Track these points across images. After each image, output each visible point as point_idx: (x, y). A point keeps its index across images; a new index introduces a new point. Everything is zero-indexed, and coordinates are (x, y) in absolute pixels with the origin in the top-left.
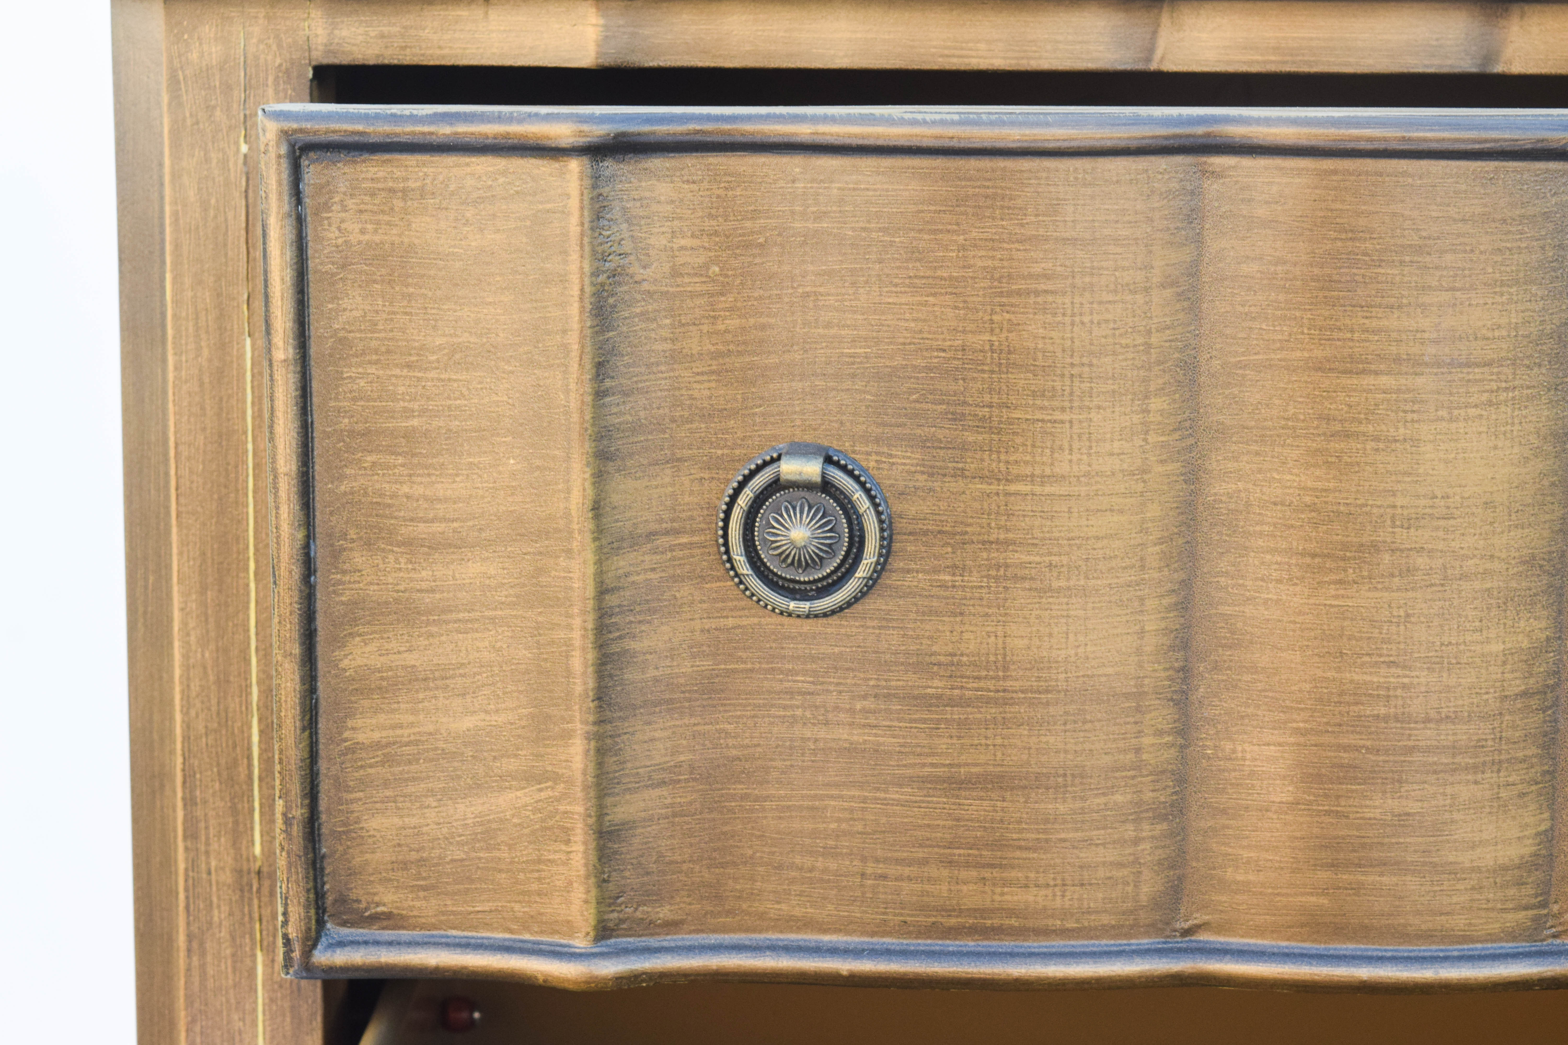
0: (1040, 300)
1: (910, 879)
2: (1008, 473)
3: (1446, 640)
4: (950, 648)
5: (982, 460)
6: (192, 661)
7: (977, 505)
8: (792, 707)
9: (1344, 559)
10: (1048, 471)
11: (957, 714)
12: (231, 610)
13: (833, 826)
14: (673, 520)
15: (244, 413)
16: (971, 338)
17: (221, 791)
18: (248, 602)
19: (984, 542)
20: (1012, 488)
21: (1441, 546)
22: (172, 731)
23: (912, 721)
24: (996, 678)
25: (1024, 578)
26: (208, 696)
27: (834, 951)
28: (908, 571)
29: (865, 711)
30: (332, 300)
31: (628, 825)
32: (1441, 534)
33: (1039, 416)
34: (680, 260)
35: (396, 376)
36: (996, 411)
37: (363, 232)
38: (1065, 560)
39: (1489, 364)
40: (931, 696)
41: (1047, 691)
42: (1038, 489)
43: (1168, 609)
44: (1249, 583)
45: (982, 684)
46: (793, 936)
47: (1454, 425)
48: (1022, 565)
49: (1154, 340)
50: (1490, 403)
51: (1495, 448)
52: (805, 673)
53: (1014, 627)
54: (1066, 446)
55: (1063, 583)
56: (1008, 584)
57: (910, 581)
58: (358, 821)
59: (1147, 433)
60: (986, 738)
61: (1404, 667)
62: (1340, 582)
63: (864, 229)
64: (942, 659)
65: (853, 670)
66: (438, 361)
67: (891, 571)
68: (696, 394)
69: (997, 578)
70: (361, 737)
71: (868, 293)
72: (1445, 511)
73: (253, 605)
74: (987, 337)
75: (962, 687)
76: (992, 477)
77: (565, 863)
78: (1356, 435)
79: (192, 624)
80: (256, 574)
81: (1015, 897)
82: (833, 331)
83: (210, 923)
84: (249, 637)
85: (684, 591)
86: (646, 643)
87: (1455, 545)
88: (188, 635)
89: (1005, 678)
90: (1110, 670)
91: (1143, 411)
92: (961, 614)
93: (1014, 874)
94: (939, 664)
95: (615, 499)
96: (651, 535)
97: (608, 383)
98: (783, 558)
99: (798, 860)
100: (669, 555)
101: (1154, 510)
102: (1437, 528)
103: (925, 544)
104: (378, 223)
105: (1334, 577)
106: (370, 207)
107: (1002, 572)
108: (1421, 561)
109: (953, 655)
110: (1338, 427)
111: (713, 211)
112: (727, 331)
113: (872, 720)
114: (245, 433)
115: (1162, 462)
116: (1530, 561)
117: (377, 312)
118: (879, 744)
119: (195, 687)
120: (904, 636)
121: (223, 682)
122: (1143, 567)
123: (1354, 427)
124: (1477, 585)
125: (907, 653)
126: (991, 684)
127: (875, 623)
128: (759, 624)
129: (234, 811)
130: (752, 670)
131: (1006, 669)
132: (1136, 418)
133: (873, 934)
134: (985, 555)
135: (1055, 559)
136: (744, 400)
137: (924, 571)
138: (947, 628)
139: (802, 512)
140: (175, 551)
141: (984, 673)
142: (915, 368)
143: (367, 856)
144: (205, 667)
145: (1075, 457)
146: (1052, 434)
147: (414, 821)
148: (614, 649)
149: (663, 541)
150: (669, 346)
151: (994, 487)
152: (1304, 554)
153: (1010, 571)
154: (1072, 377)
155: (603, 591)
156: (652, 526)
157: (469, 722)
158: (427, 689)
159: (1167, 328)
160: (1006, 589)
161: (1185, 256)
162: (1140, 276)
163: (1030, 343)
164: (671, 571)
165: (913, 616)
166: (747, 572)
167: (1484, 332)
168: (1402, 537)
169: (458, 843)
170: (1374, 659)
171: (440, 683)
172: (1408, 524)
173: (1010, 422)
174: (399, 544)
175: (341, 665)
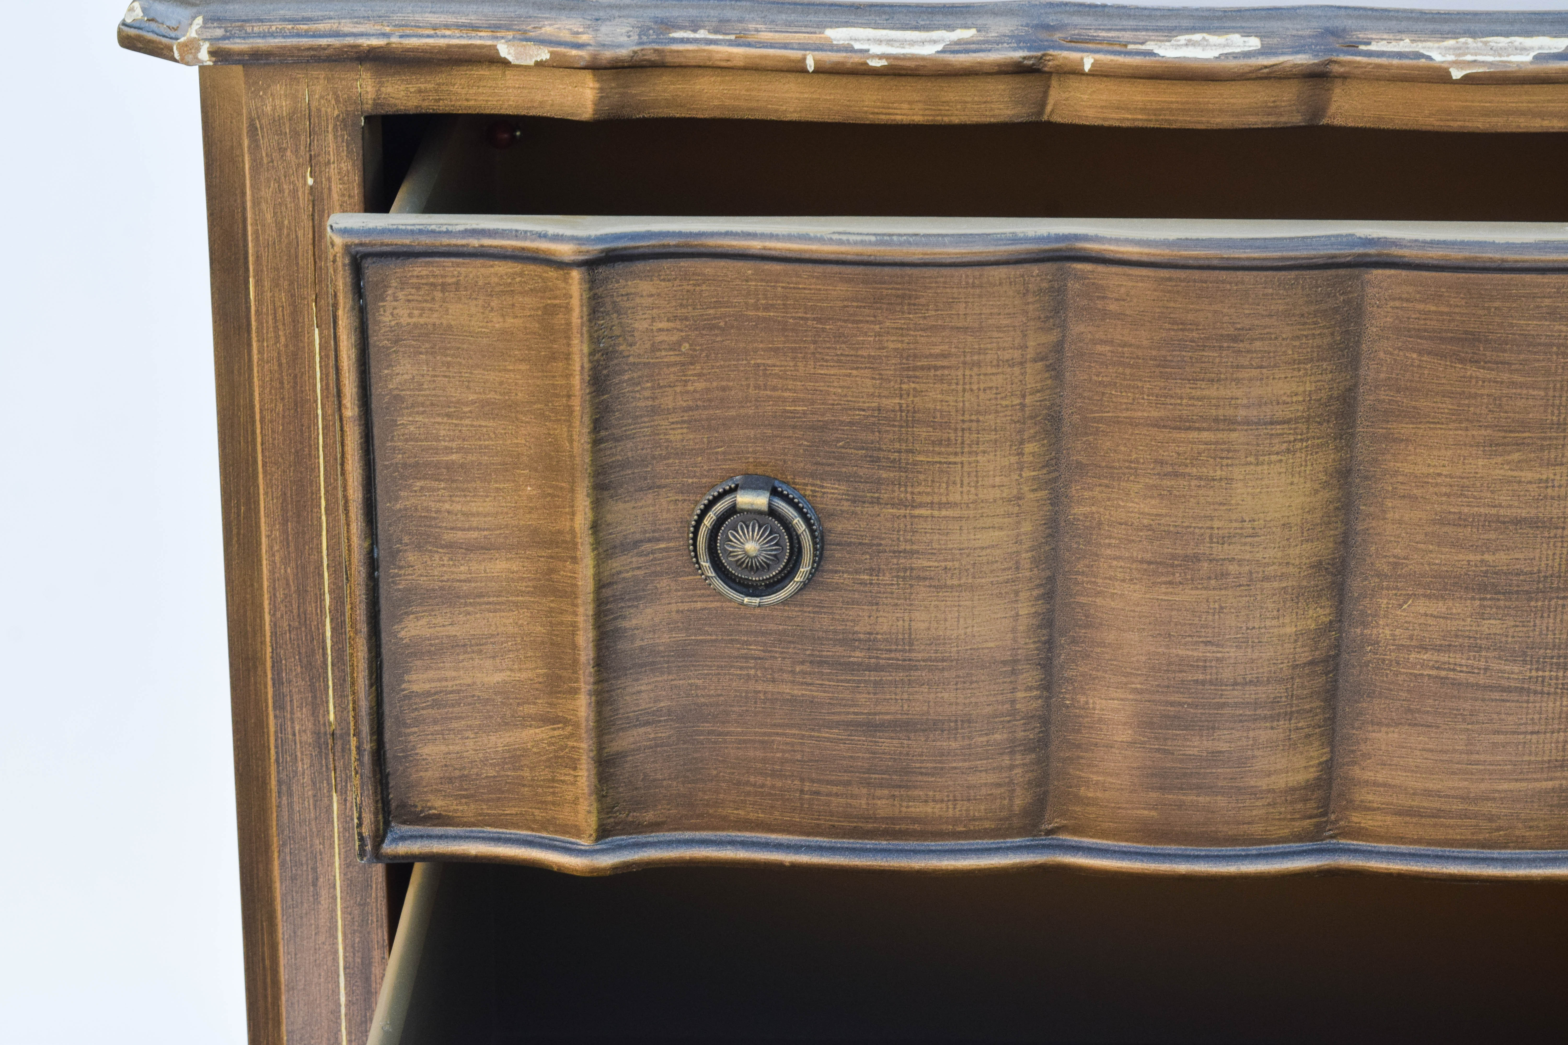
0: (939, 373)
1: (837, 795)
2: (913, 500)
3: (1250, 625)
4: (868, 630)
5: (894, 491)
6: (277, 575)
7: (889, 525)
8: (747, 668)
9: (1172, 566)
10: (944, 500)
11: (873, 676)
12: (307, 537)
13: (779, 755)
14: (654, 531)
16: (885, 401)
17: (302, 673)
18: (321, 531)
19: (894, 552)
20: (917, 512)
21: (1248, 557)
22: (262, 626)
23: (838, 681)
24: (904, 651)
25: (925, 579)
26: (290, 602)
27: (779, 847)
28: (836, 572)
29: (804, 673)
30: (387, 368)
31: (621, 755)
32: (1248, 548)
33: (937, 459)
34: (659, 339)
35: (439, 423)
36: (904, 456)
37: (410, 315)
38: (957, 564)
39: (1288, 422)
40: (854, 663)
41: (943, 660)
42: (936, 513)
43: (1037, 599)
44: (1100, 581)
45: (893, 655)
46: (748, 834)
47: (1259, 468)
48: (924, 569)
49: (1028, 400)
50: (1288, 451)
51: (1292, 484)
52: (756, 643)
53: (917, 614)
54: (959, 481)
55: (956, 582)
56: (913, 582)
57: (836, 579)
58: (414, 748)
59: (1021, 469)
60: (896, 694)
61: (1218, 646)
62: (1170, 583)
63: (802, 318)
64: (862, 636)
65: (793, 643)
66: (471, 412)
67: (823, 571)
68: (672, 438)
69: (904, 578)
70: (415, 688)
71: (805, 366)
72: (1251, 531)
73: (324, 533)
74: (897, 401)
75: (877, 658)
76: (902, 504)
78: (1183, 475)
79: (276, 548)
80: (326, 509)
81: (918, 809)
82: (779, 393)
83: (296, 772)
85: (664, 583)
86: (634, 622)
87: (1259, 556)
89: (910, 651)
90: (991, 645)
91: (1018, 454)
92: (877, 604)
93: (916, 792)
94: (860, 640)
95: (609, 518)
96: (637, 543)
97: (603, 433)
98: (739, 564)
99: (752, 779)
100: (651, 557)
101: (1026, 527)
102: (1245, 544)
103: (849, 552)
104: (423, 309)
105: (1164, 579)
106: (415, 297)
107: (908, 574)
108: (1233, 568)
109: (869, 633)
110: (1170, 469)
111: (685, 302)
112: (695, 391)
113: (809, 680)
115: (1033, 490)
116: (1318, 566)
117: (423, 376)
118: (814, 697)
119: (280, 595)
120: (833, 619)
121: (302, 592)
122: (1017, 568)
123: (1181, 470)
124: (1276, 584)
125: (835, 632)
126: (899, 655)
127: (810, 609)
128: (722, 607)
129: (313, 688)
130: (716, 641)
131: (911, 644)
132: (1014, 459)
133: (808, 834)
134: (895, 561)
135: (949, 564)
136: (709, 442)
137: (847, 572)
138: (866, 614)
139: (753, 531)
140: (261, 491)
141: (894, 647)
142: (842, 423)
143: (422, 774)
144: (287, 580)
145: (965, 489)
146: (947, 472)
147: (457, 748)
148: (610, 627)
149: (647, 546)
150: (650, 403)
151: (902, 512)
152: (1142, 562)
153: (915, 573)
154: (963, 430)
155: (600, 585)
156: (638, 536)
157: (498, 677)
158: (466, 652)
159: (1038, 391)
160: (911, 586)
161: (1053, 337)
162: (1017, 354)
163: (931, 406)
164: (653, 569)
165: (840, 605)
166: (711, 573)
167: (1284, 398)
168: (1218, 550)
169: (491, 764)
170: (1195, 639)
171: (476, 648)
172: (1223, 540)
173: (915, 464)
174: (442, 547)
175: (399, 636)
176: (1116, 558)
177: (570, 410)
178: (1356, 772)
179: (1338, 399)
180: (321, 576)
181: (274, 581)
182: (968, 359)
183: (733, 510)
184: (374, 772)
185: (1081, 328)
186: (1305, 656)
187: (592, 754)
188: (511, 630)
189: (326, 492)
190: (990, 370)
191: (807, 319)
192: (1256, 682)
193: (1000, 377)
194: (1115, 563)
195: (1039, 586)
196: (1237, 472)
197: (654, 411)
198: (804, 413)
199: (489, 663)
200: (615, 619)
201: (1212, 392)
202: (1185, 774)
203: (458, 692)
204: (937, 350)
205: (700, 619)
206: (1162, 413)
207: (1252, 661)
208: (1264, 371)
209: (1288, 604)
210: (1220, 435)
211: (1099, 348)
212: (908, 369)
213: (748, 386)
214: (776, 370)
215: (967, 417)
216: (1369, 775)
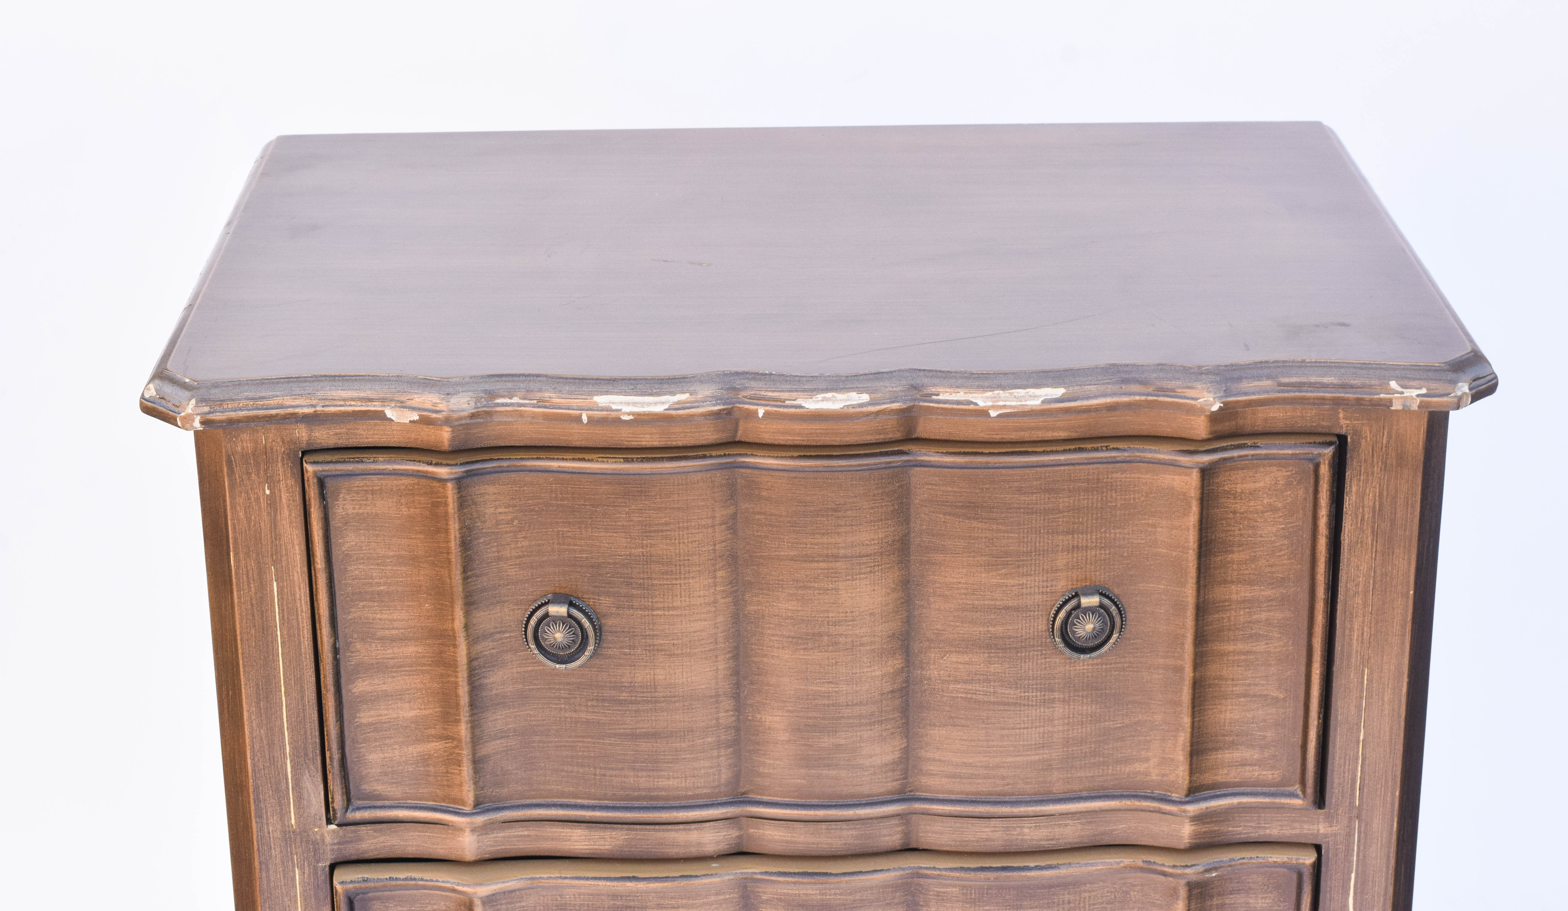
0: (664, 533)
2: (653, 606)
3: (854, 671)
4: (630, 680)
5: (641, 601)
6: (255, 735)
7: (639, 620)
8: (559, 704)
9: (806, 639)
10: (671, 605)
11: (634, 707)
12: (273, 710)
14: (501, 627)
15: (275, 617)
16: (633, 551)
18: (282, 706)
19: (643, 635)
20: (655, 612)
21: (850, 632)
23: (613, 710)
24: (651, 691)
25: (662, 650)
26: (263, 750)
28: (609, 648)
29: (593, 706)
30: (341, 538)
31: (487, 757)
32: (850, 627)
33: (665, 582)
34: (500, 518)
35: (372, 569)
36: (646, 581)
37: (354, 508)
38: (680, 641)
39: (869, 556)
40: (622, 700)
41: (675, 696)
42: (666, 613)
43: (729, 659)
44: (765, 648)
45: (645, 694)
47: (854, 582)
48: (661, 645)
49: (717, 547)
50: (871, 572)
51: (874, 590)
52: (565, 689)
53: (658, 670)
54: (679, 594)
55: (680, 652)
57: (610, 652)
59: (716, 586)
61: (836, 683)
62: (806, 649)
64: (626, 684)
65: (586, 688)
66: (391, 562)
67: (601, 651)
68: (510, 574)
69: (649, 650)
71: (586, 531)
72: (851, 617)
73: (284, 707)
74: (640, 550)
75: (636, 696)
76: (646, 608)
77: (460, 774)
82: (571, 547)
84: (283, 723)
85: (509, 656)
86: (492, 679)
87: (857, 632)
88: (252, 722)
89: (655, 691)
90: (703, 687)
91: (713, 577)
92: (634, 665)
93: (663, 773)
94: (625, 686)
95: (474, 621)
96: (492, 634)
97: (469, 573)
98: (553, 644)
100: (501, 641)
101: (720, 618)
102: (848, 625)
103: (616, 636)
105: (802, 647)
106: (356, 498)
107: (651, 648)
108: (842, 639)
109: (630, 682)
111: (514, 497)
112: (522, 547)
113: (596, 710)
114: (276, 627)
115: (723, 597)
116: (893, 636)
117: (362, 542)
118: (600, 720)
120: (609, 674)
121: (270, 745)
122: (716, 642)
124: (868, 648)
125: (611, 682)
126: (649, 694)
127: (596, 669)
128: (543, 669)
129: (280, 804)
130: (540, 689)
131: (655, 687)
132: (711, 580)
134: (644, 640)
135: (676, 641)
136: (532, 575)
137: (616, 648)
138: (628, 671)
139: (559, 626)
141: (645, 689)
142: (608, 563)
143: (368, 771)
144: (261, 737)
145: (683, 599)
146: (672, 590)
147: (389, 755)
148: (477, 684)
149: (498, 636)
150: (496, 554)
151: (646, 613)
152: (789, 637)
153: (655, 647)
154: (680, 565)
155: (471, 660)
156: (492, 631)
157: (412, 713)
158: (393, 699)
159: (723, 542)
160: (654, 655)
161: (731, 511)
162: (710, 521)
163: (660, 552)
164: (501, 649)
165: (612, 667)
166: (536, 652)
167: (867, 542)
168: (832, 629)
169: (410, 764)
170: (822, 681)
171: (399, 697)
172: (835, 624)
173: (653, 585)
174: (377, 639)
175: (353, 691)
176: (773, 635)
177: (449, 562)
178: (923, 753)
179: (898, 541)
180: (283, 734)
181: (253, 738)
182: (681, 525)
183: (546, 615)
184: (341, 771)
185: (747, 505)
186: (888, 688)
187: (469, 757)
188: (419, 686)
189: (285, 682)
190: (694, 531)
191: (586, 505)
192: (861, 704)
193: (701, 535)
194: (773, 638)
195: (729, 652)
196: (841, 585)
197: (499, 559)
198: (587, 558)
199: (407, 705)
200: (480, 678)
201: (825, 540)
202: (820, 759)
203: (389, 722)
204: (663, 521)
205: (531, 676)
206: (796, 553)
207: (857, 692)
208: (854, 527)
209: (876, 658)
210: (830, 565)
211: (757, 517)
212: (646, 532)
213: (553, 543)
214: (570, 534)
215: (682, 558)
216: (930, 755)
